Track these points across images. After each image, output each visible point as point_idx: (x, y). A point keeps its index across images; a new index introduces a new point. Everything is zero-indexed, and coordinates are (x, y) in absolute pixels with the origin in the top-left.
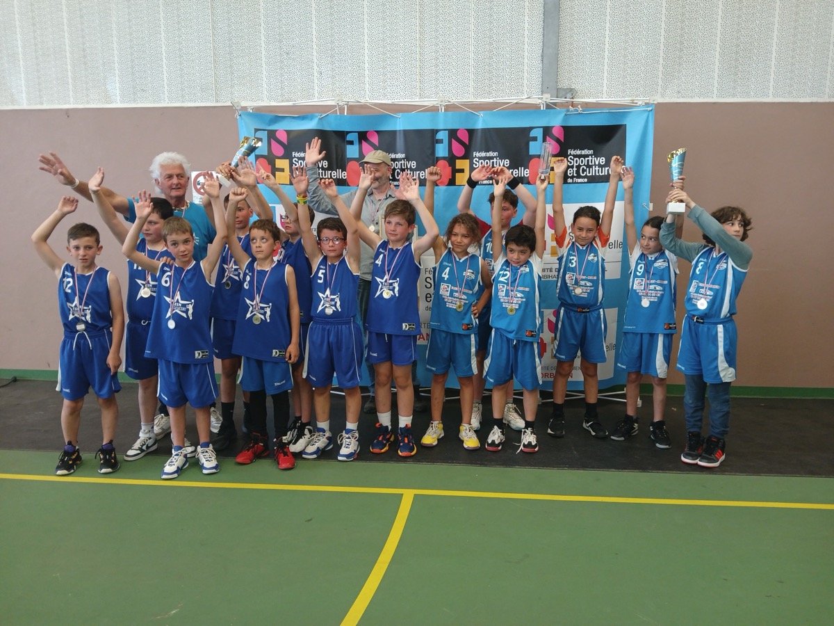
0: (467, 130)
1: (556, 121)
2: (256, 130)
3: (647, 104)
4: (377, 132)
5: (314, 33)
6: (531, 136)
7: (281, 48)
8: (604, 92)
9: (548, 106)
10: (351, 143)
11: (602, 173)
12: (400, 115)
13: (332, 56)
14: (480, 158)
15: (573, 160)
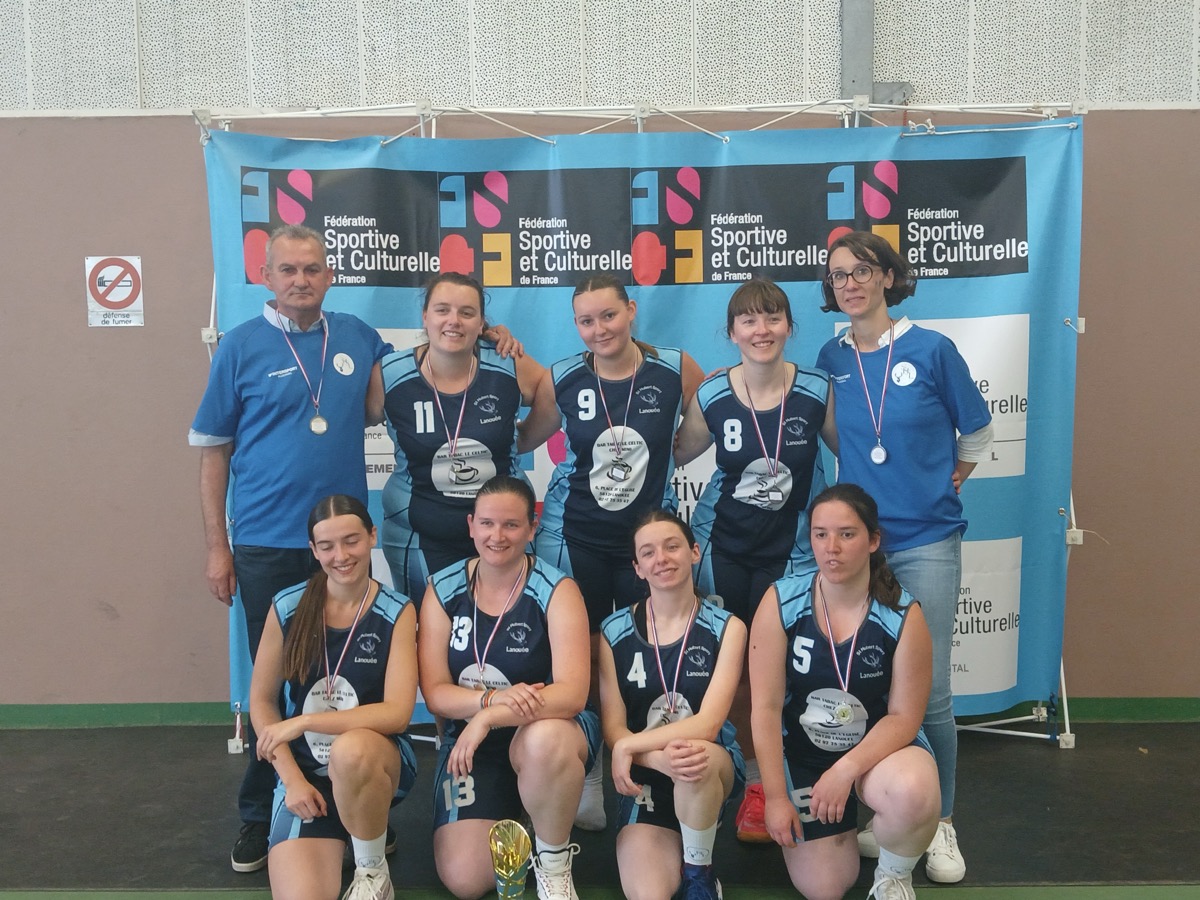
0: (696, 169)
1: (882, 151)
2: (245, 170)
4: (506, 173)
6: (829, 181)
12: (554, 139)
14: (726, 227)
15: (918, 230)
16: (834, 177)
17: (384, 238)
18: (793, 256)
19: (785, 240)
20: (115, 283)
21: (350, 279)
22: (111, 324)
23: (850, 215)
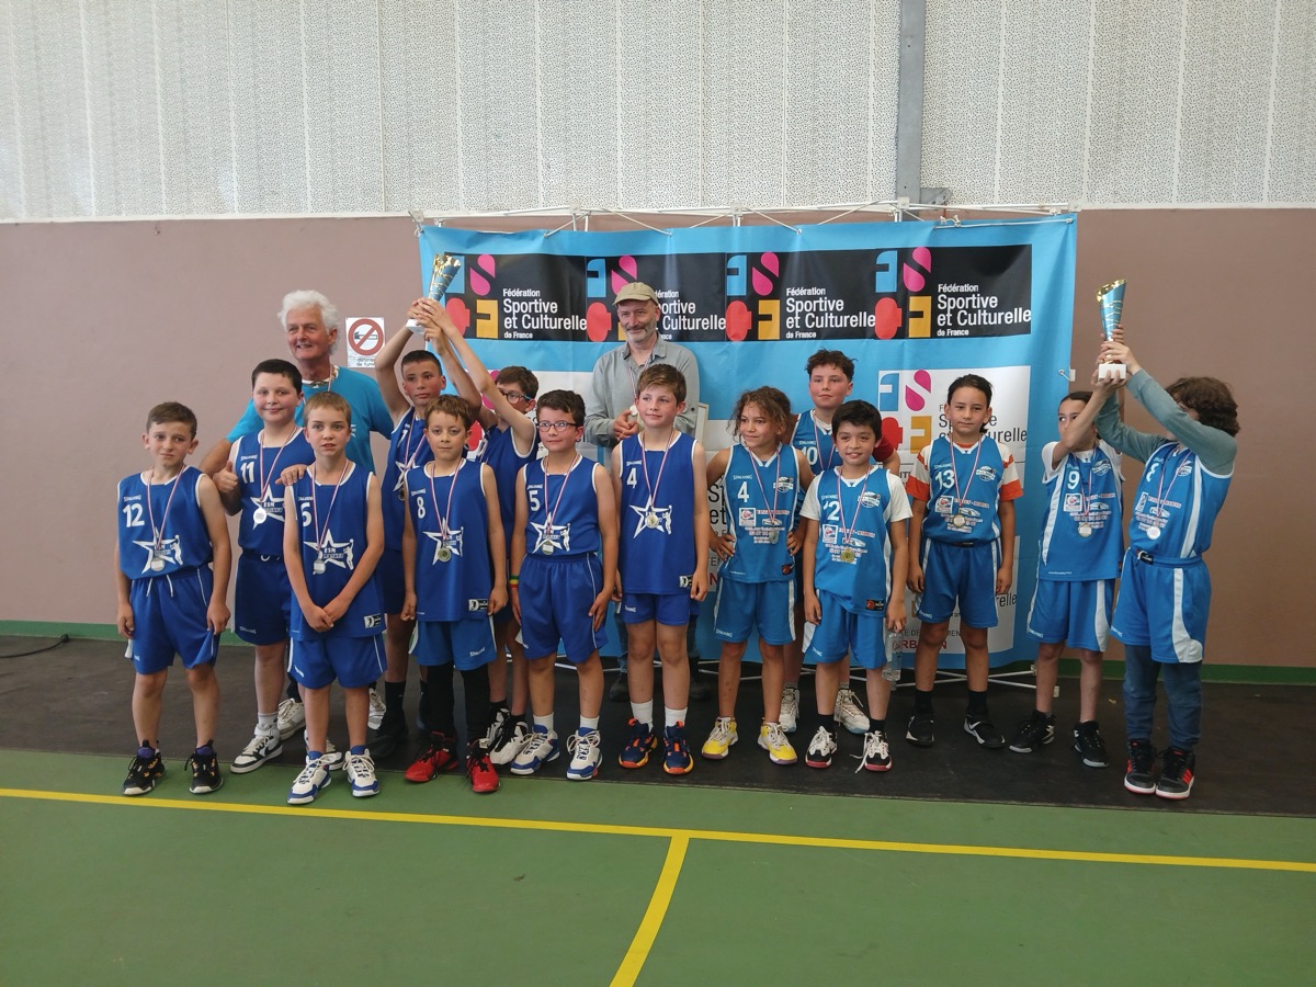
0: (776, 254)
1: (920, 239)
3: (1065, 212)
4: (637, 258)
5: (539, 104)
6: (878, 263)
7: (486, 127)
8: (996, 193)
9: (907, 217)
10: (595, 274)
11: (992, 320)
12: (670, 231)
13: (567, 140)
14: (797, 298)
15: (946, 301)
16: (881, 260)
17: (546, 305)
18: (849, 320)
19: (843, 308)
20: (366, 337)
21: (521, 335)
23: (893, 288)
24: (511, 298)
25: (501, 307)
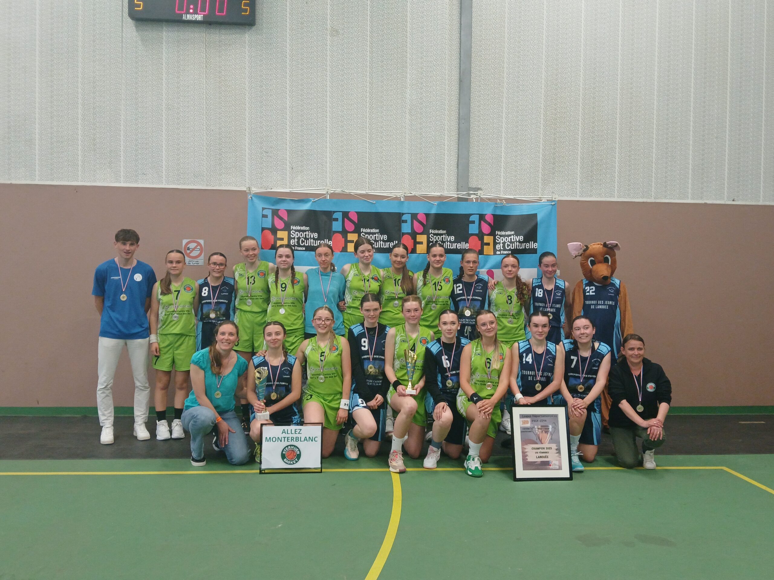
0: (424, 214)
1: (489, 210)
2: (263, 209)
5: (288, 138)
6: (470, 220)
7: (261, 148)
10: (336, 220)
12: (374, 202)
13: (302, 156)
14: (435, 234)
15: (500, 238)
16: (472, 218)
17: (312, 234)
18: (456, 245)
19: (454, 240)
20: (194, 249)
21: (299, 248)
22: (191, 264)
23: (477, 232)
24: (295, 230)
25: (289, 234)
